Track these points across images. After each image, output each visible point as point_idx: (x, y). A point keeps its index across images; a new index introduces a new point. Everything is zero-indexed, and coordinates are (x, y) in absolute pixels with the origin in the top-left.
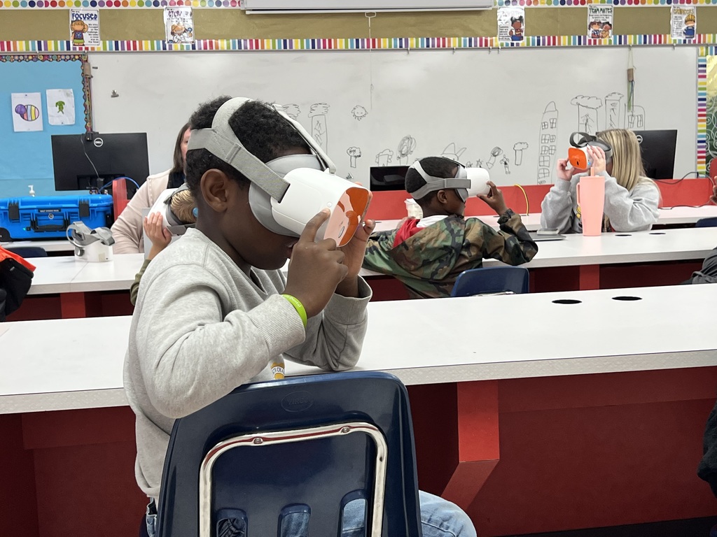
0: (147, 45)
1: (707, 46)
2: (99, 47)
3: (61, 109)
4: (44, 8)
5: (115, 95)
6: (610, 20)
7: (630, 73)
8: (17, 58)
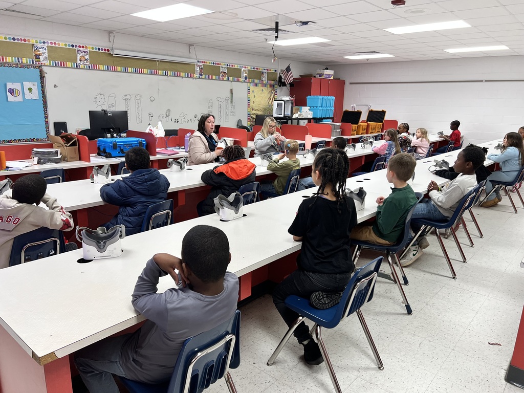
0: (69, 64)
1: (250, 83)
2: (47, 63)
3: (30, 91)
4: (20, 42)
5: (55, 86)
6: (226, 71)
7: (231, 90)
8: (7, 65)
